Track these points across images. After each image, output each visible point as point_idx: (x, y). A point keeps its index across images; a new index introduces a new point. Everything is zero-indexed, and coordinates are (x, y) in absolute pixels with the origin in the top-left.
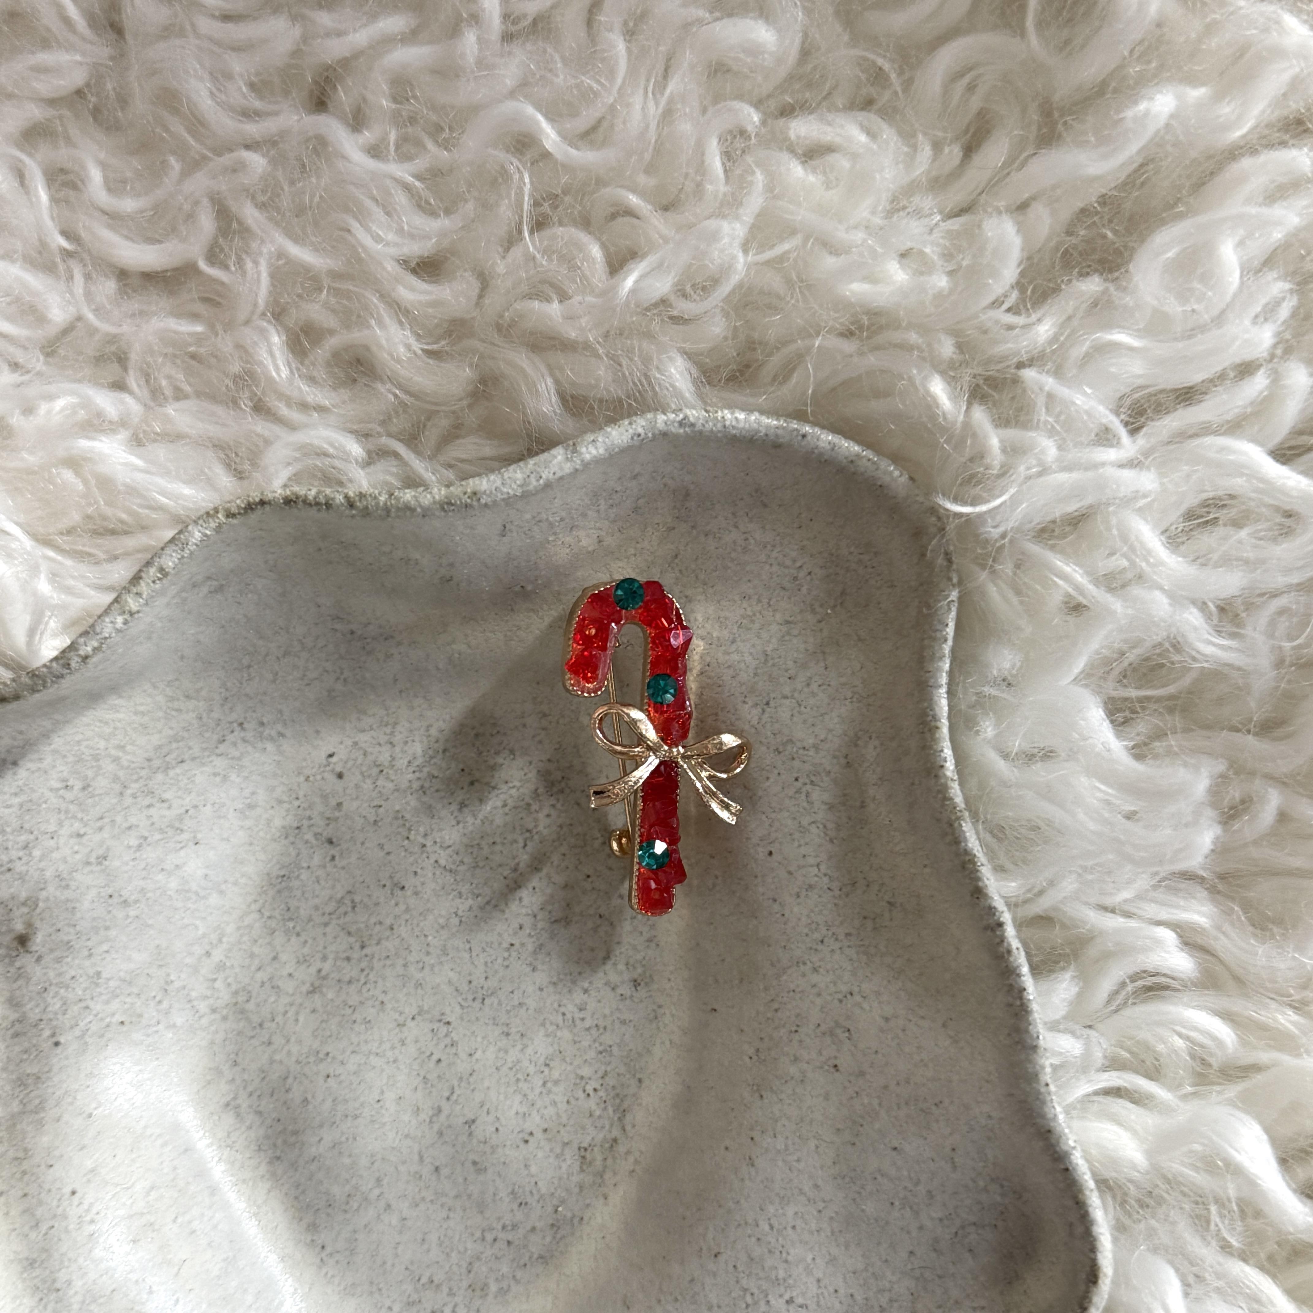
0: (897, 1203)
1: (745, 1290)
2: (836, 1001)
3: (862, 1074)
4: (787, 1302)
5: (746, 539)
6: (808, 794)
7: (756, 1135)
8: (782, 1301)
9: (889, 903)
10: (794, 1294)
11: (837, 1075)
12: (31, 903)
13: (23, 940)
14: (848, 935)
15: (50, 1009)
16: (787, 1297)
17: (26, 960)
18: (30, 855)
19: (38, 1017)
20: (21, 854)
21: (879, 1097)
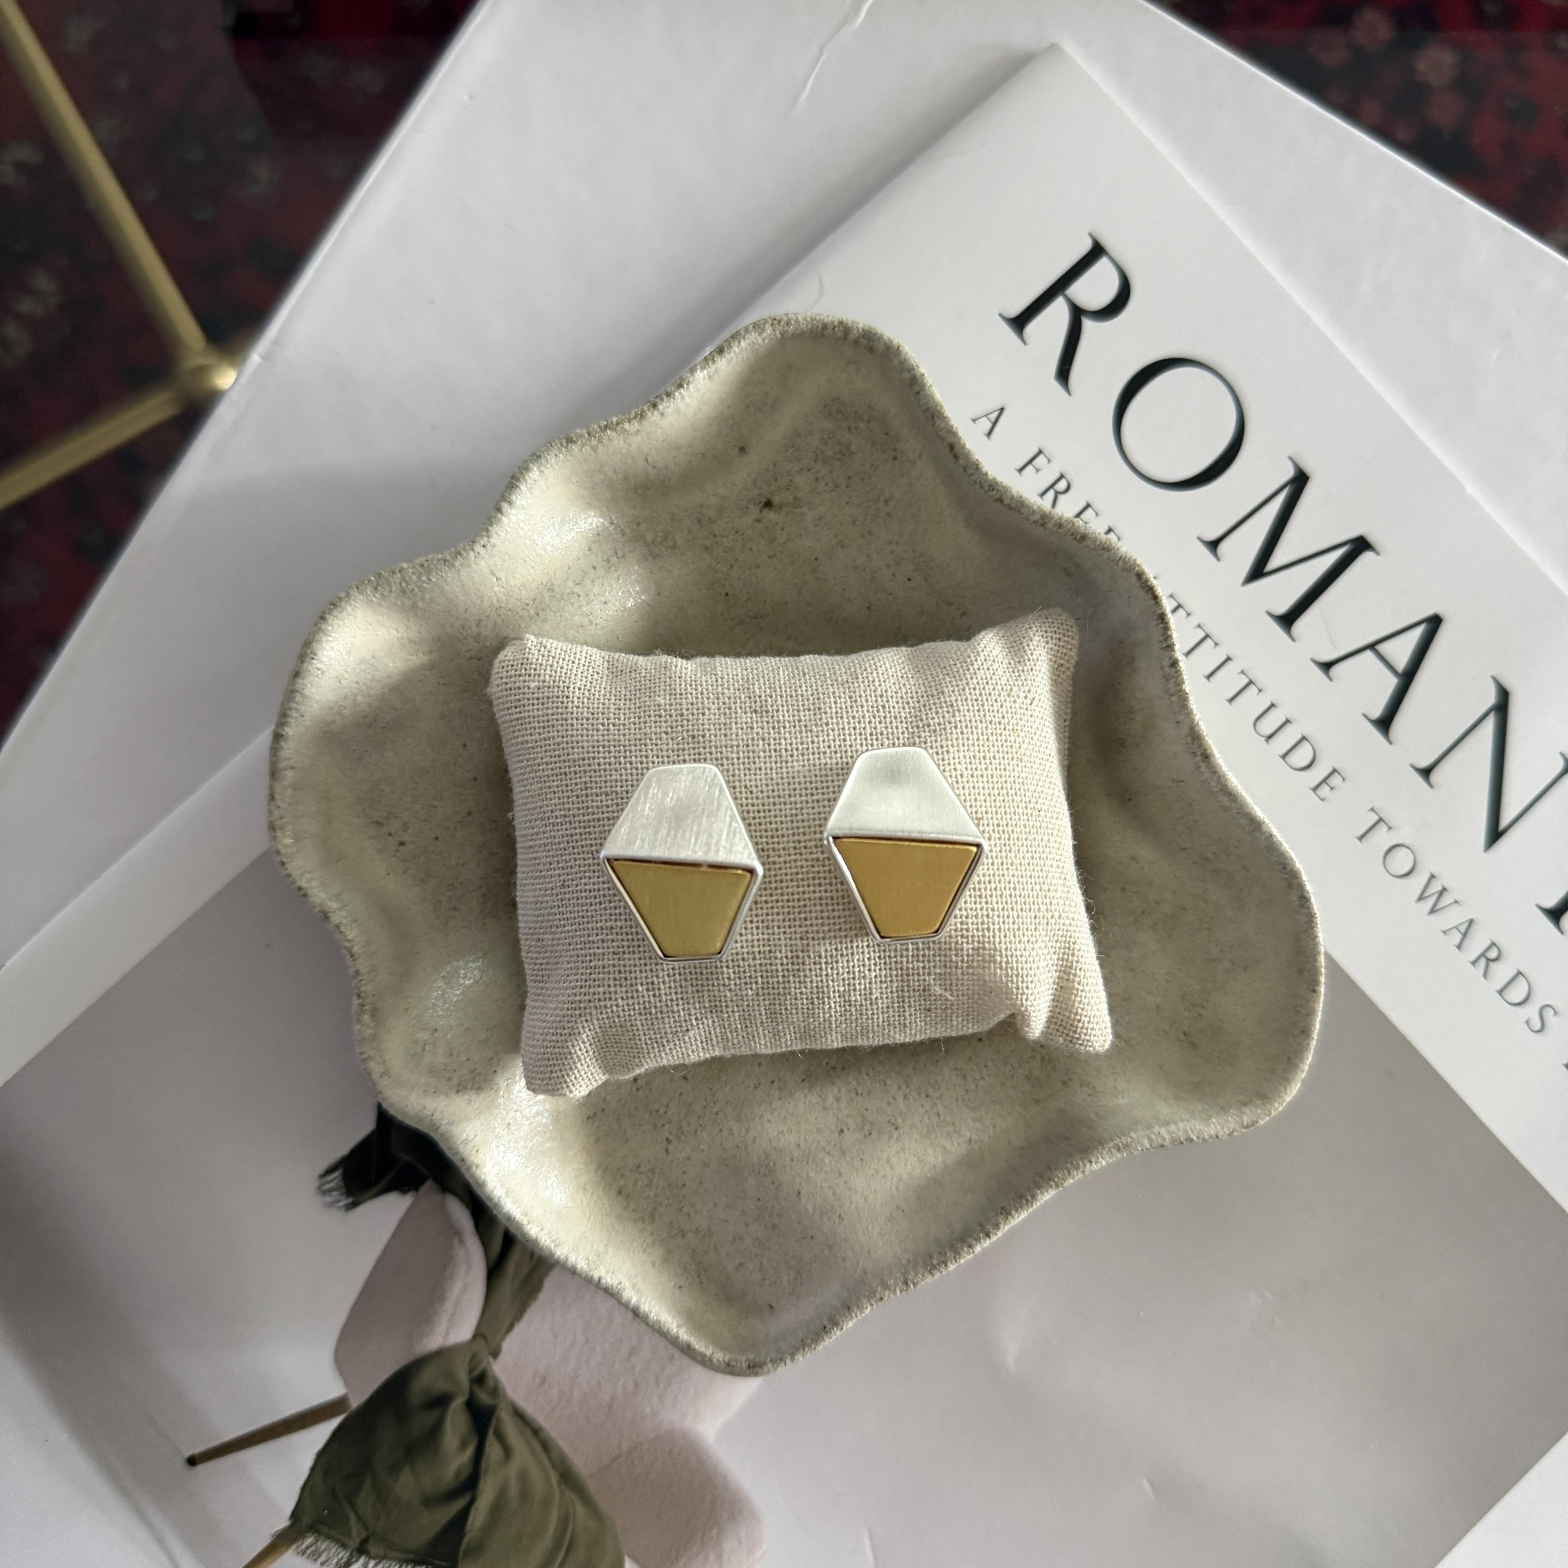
0: (760, 1203)
1: (668, 1106)
2: (888, 1118)
3: (844, 1153)
4: (667, 1139)
5: (1214, 960)
6: (1033, 1057)
7: (776, 1084)
8: (667, 1135)
9: (970, 1139)
10: (674, 1142)
11: (837, 1135)
12: (797, 502)
13: (768, 504)
14: (938, 1114)
15: (724, 539)
16: (671, 1138)
17: (754, 512)
18: (832, 491)
19: (717, 533)
20: (830, 484)
21: (831, 1170)
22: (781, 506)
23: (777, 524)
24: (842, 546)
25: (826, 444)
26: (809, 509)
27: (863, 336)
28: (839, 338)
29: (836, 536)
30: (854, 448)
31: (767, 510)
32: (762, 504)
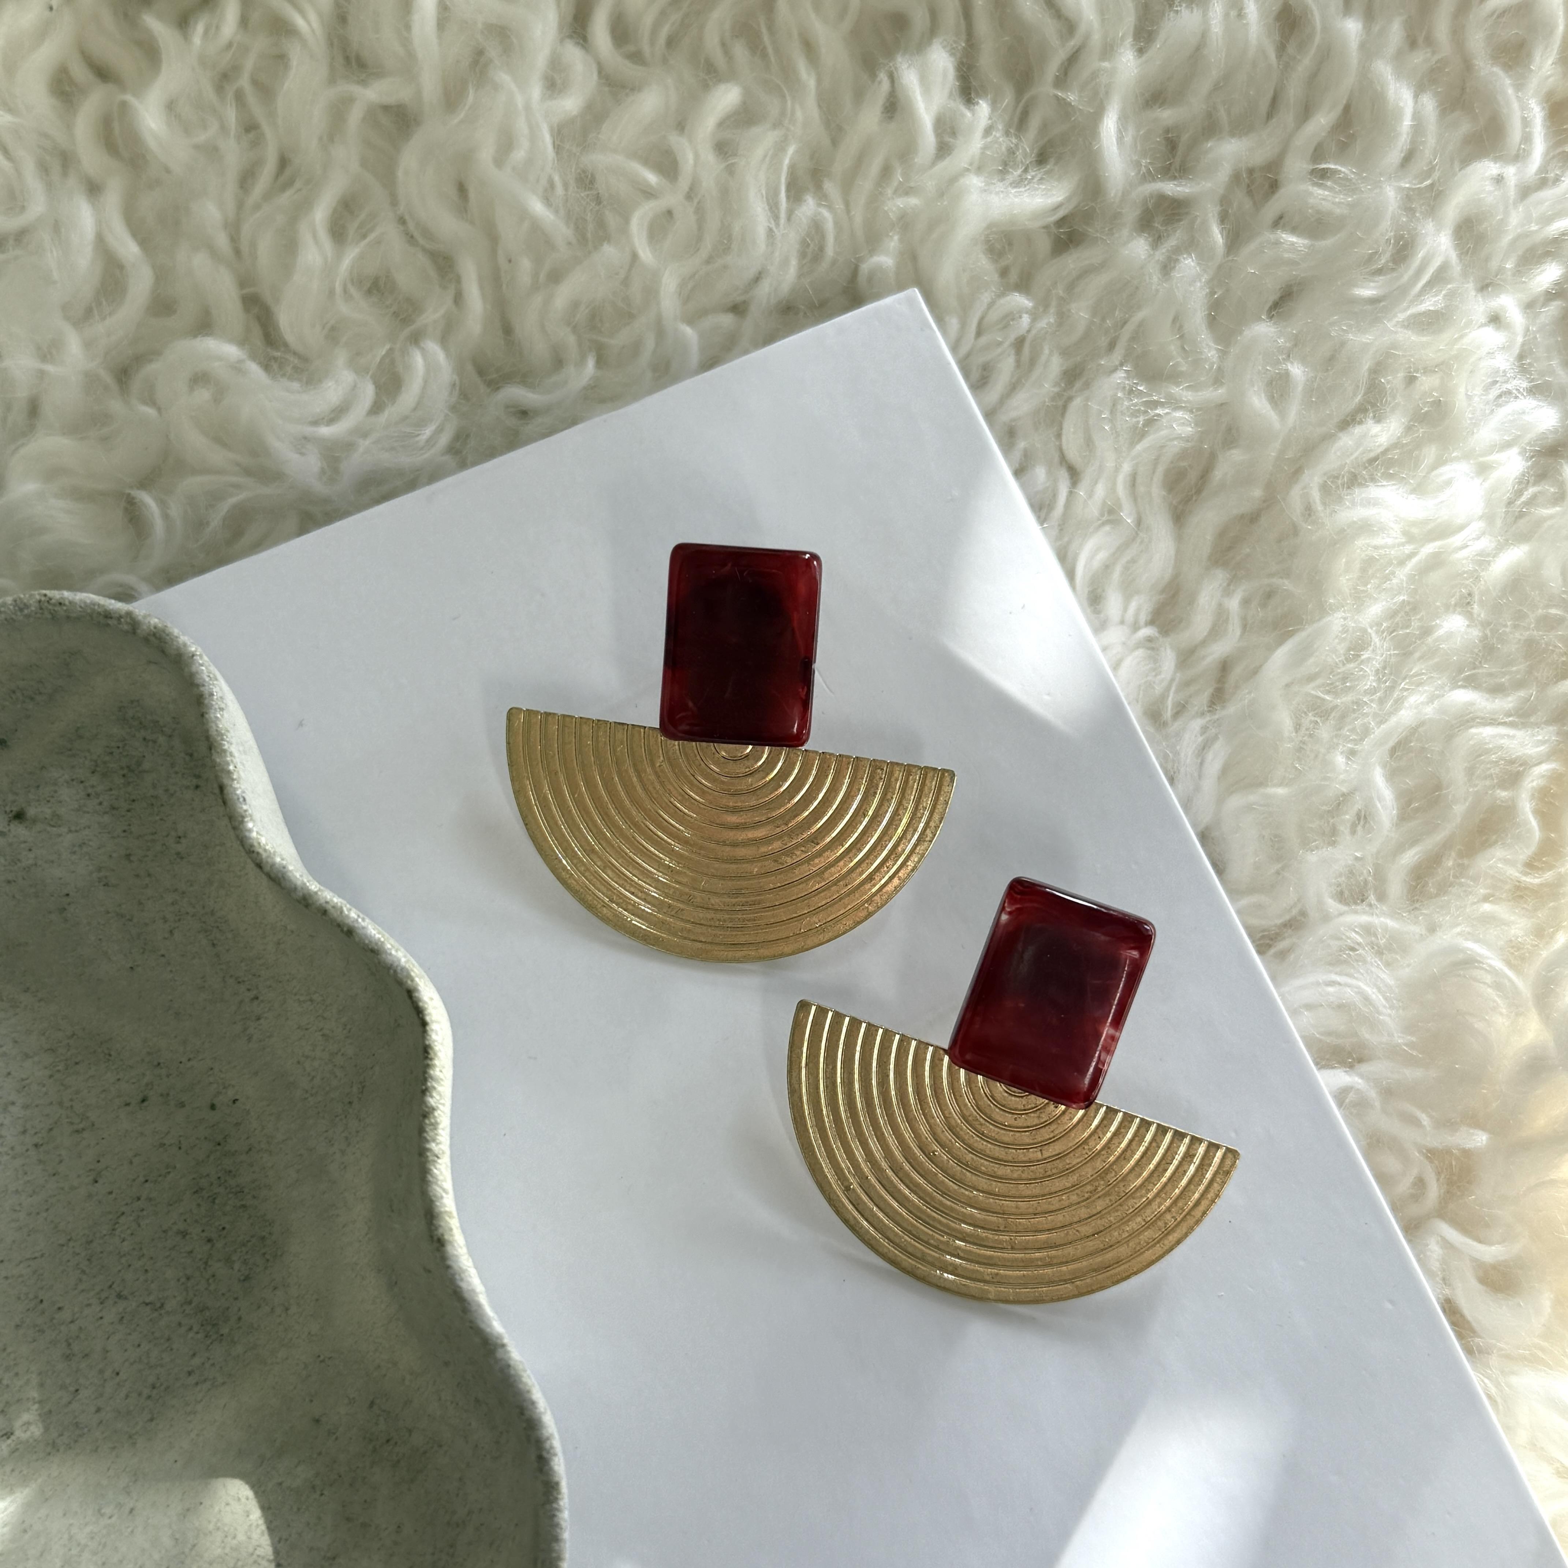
5: (458, 1525)
12: (56, 819)
18: (106, 813)
20: (106, 804)
22: (34, 821)
23: (25, 842)
24: (106, 885)
25: (112, 753)
27: (154, 635)
28: (127, 632)
29: (99, 869)
30: (146, 765)
31: (16, 822)
32: (13, 813)
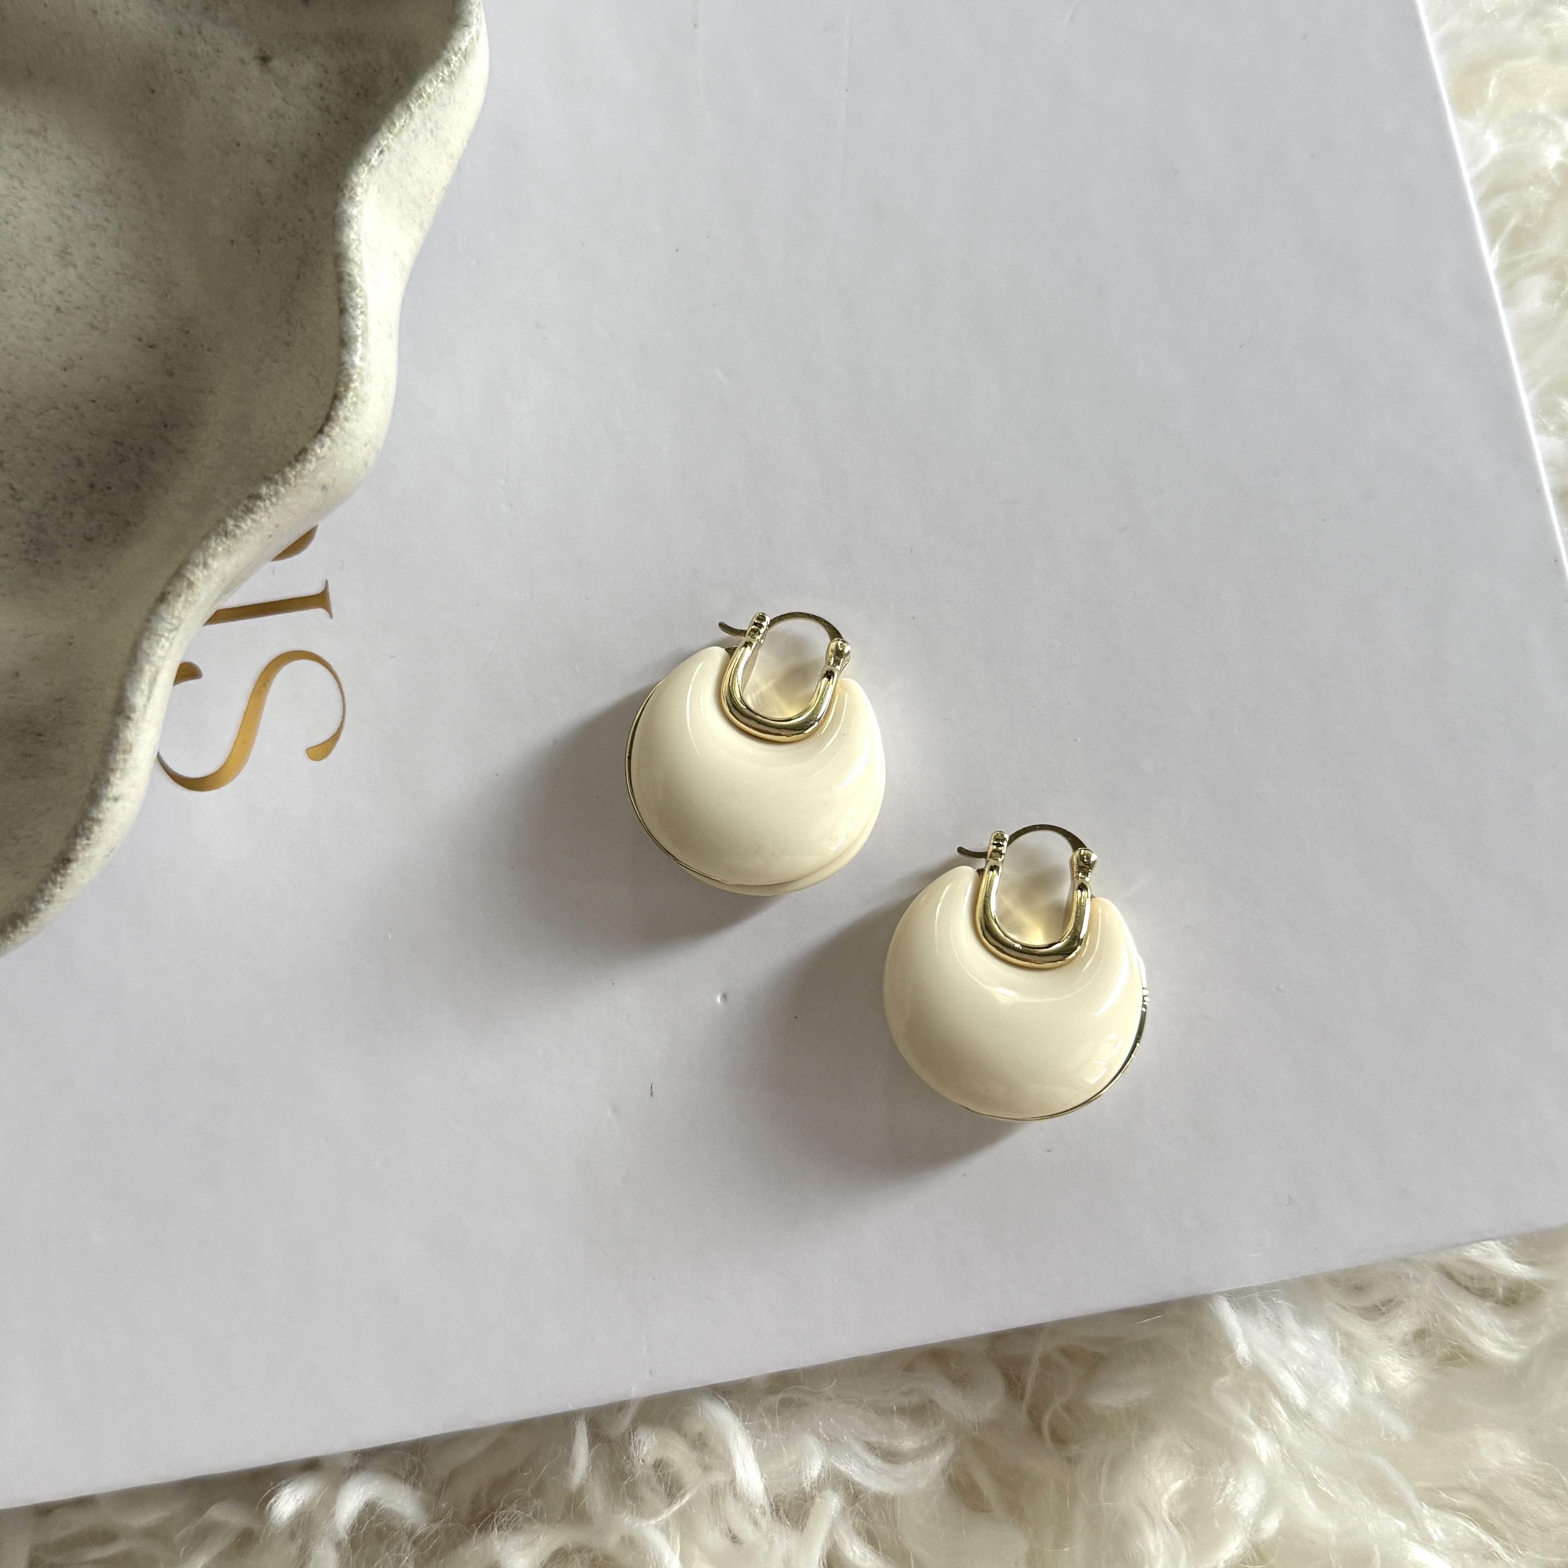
26: (283, 99)
